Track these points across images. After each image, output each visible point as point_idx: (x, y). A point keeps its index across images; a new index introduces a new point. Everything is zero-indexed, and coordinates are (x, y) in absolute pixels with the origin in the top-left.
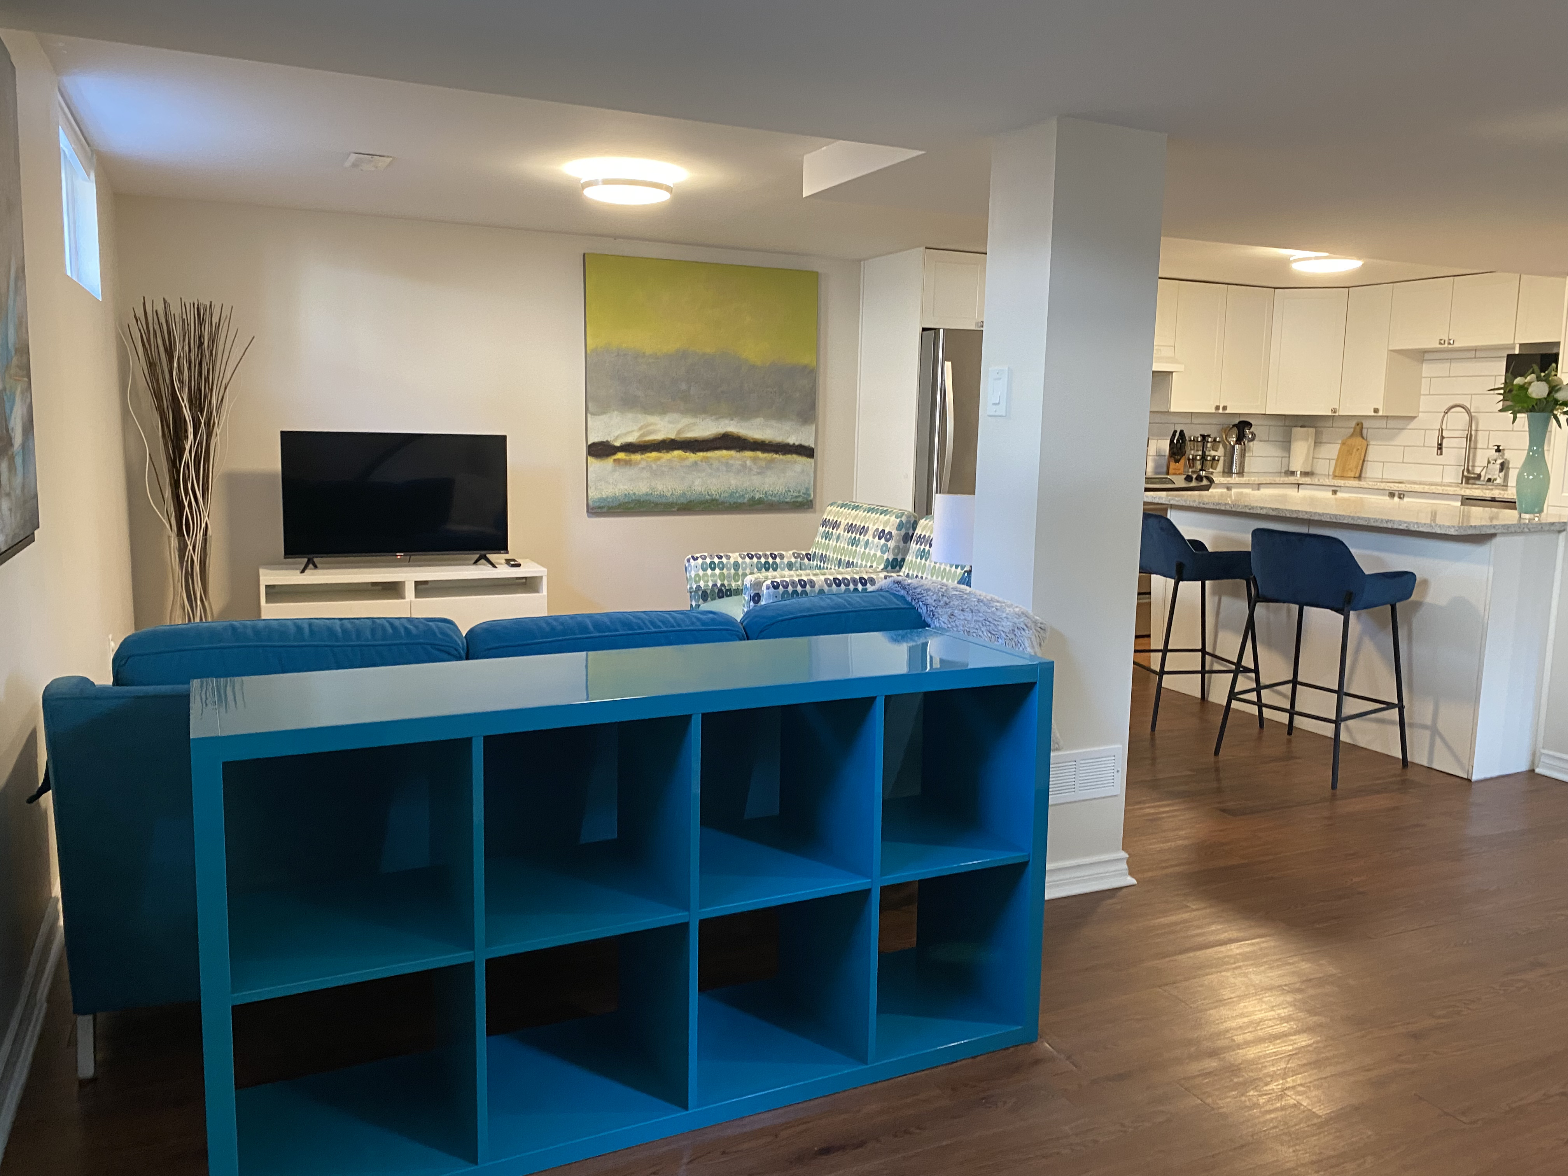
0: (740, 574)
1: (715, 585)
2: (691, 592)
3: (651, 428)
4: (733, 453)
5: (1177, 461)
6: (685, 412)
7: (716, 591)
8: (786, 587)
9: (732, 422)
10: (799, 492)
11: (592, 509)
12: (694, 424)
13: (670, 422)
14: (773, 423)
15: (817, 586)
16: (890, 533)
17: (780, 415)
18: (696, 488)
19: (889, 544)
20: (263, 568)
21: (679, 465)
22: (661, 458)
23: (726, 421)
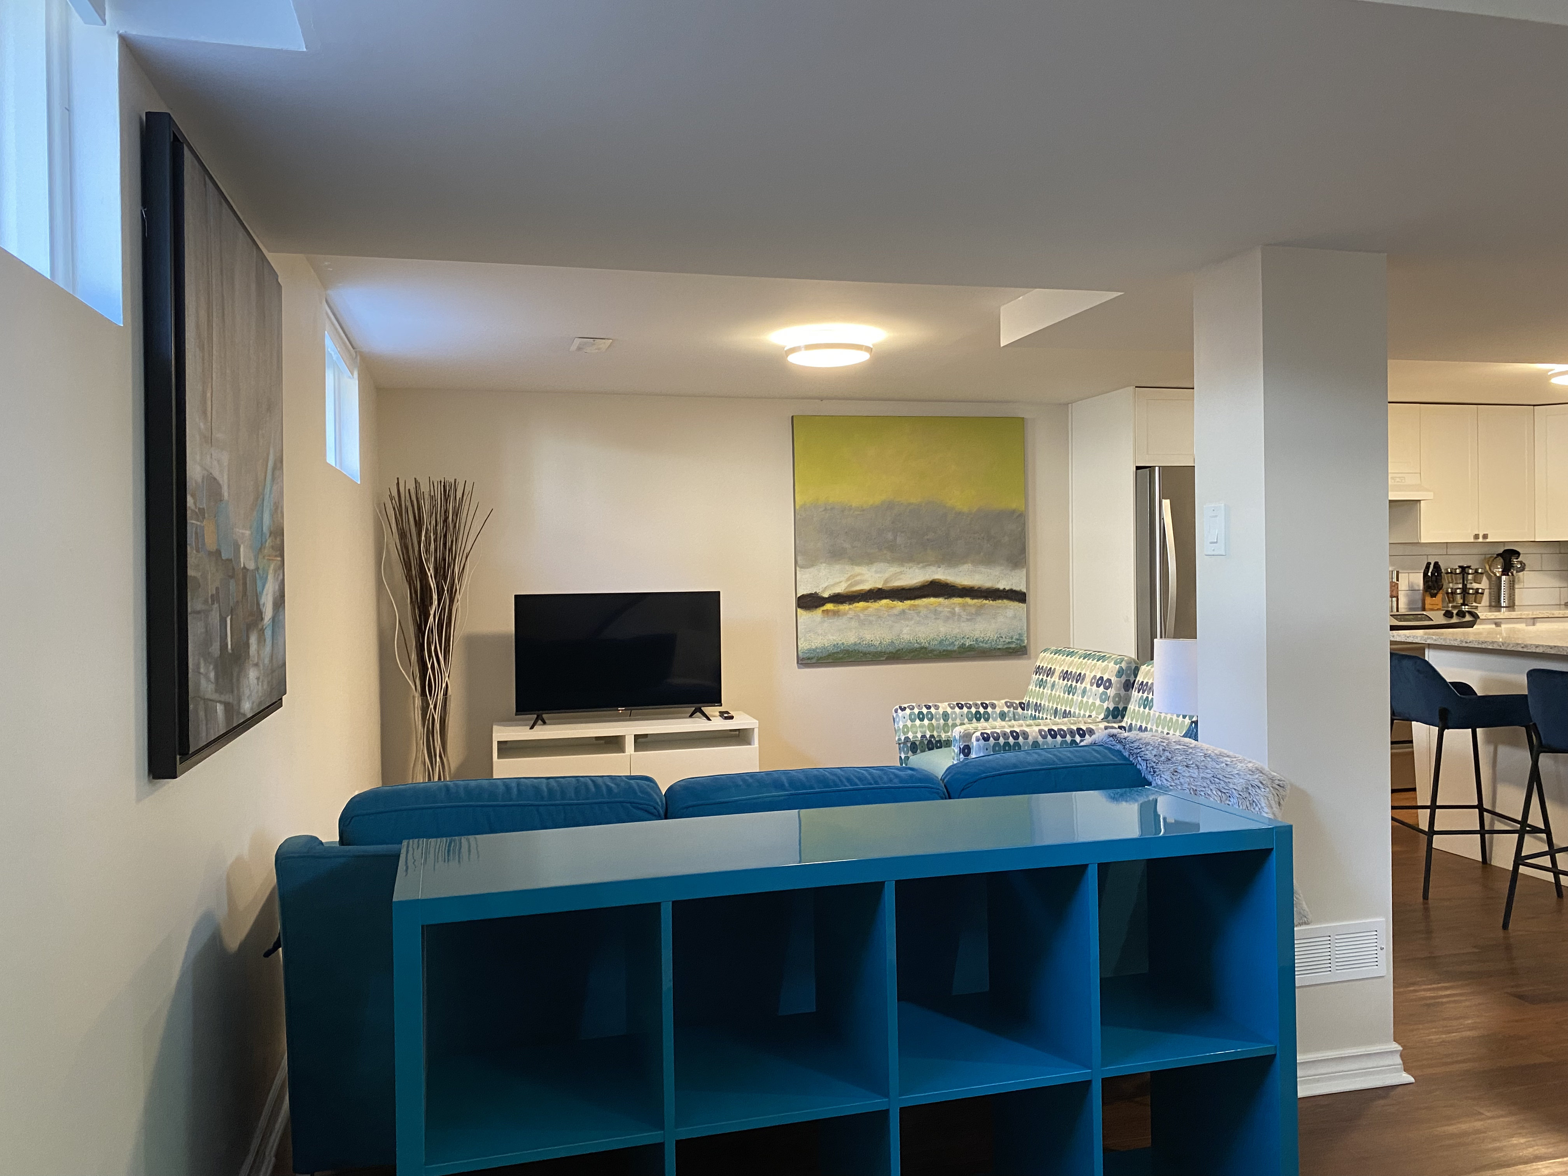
0: (950, 725)
1: (923, 736)
2: (899, 744)
3: (858, 578)
4: (941, 600)
5: (1433, 596)
6: (892, 561)
7: (926, 742)
8: (997, 739)
9: (939, 569)
10: (1012, 638)
11: (802, 660)
12: (901, 573)
13: (876, 572)
14: (982, 569)
15: (1030, 737)
16: (1109, 680)
17: (989, 560)
18: (905, 637)
19: (1108, 691)
20: (495, 725)
21: (887, 614)
22: (869, 607)
23: (933, 568)
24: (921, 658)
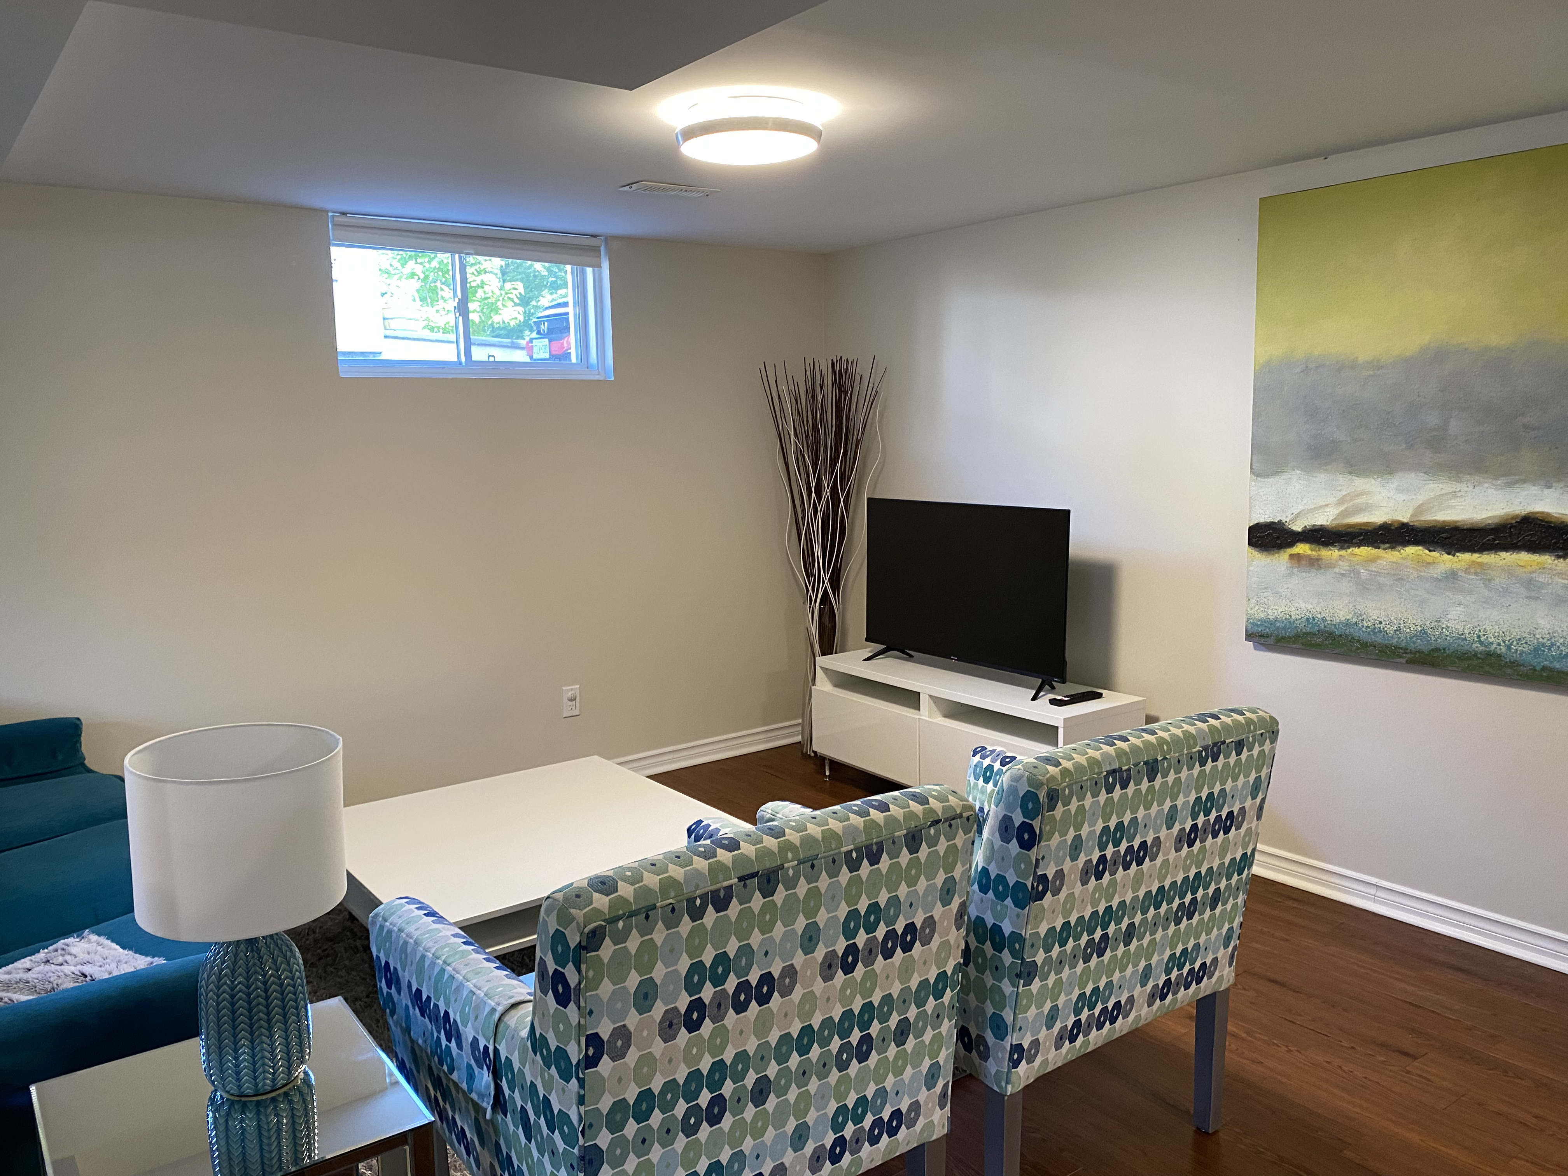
4: (1547, 559)
6: (1436, 470)
9: (1546, 491)
12: (1454, 495)
13: (1399, 490)
21: (1415, 574)
22: (1379, 558)
23: (1534, 490)
24: (1488, 674)
